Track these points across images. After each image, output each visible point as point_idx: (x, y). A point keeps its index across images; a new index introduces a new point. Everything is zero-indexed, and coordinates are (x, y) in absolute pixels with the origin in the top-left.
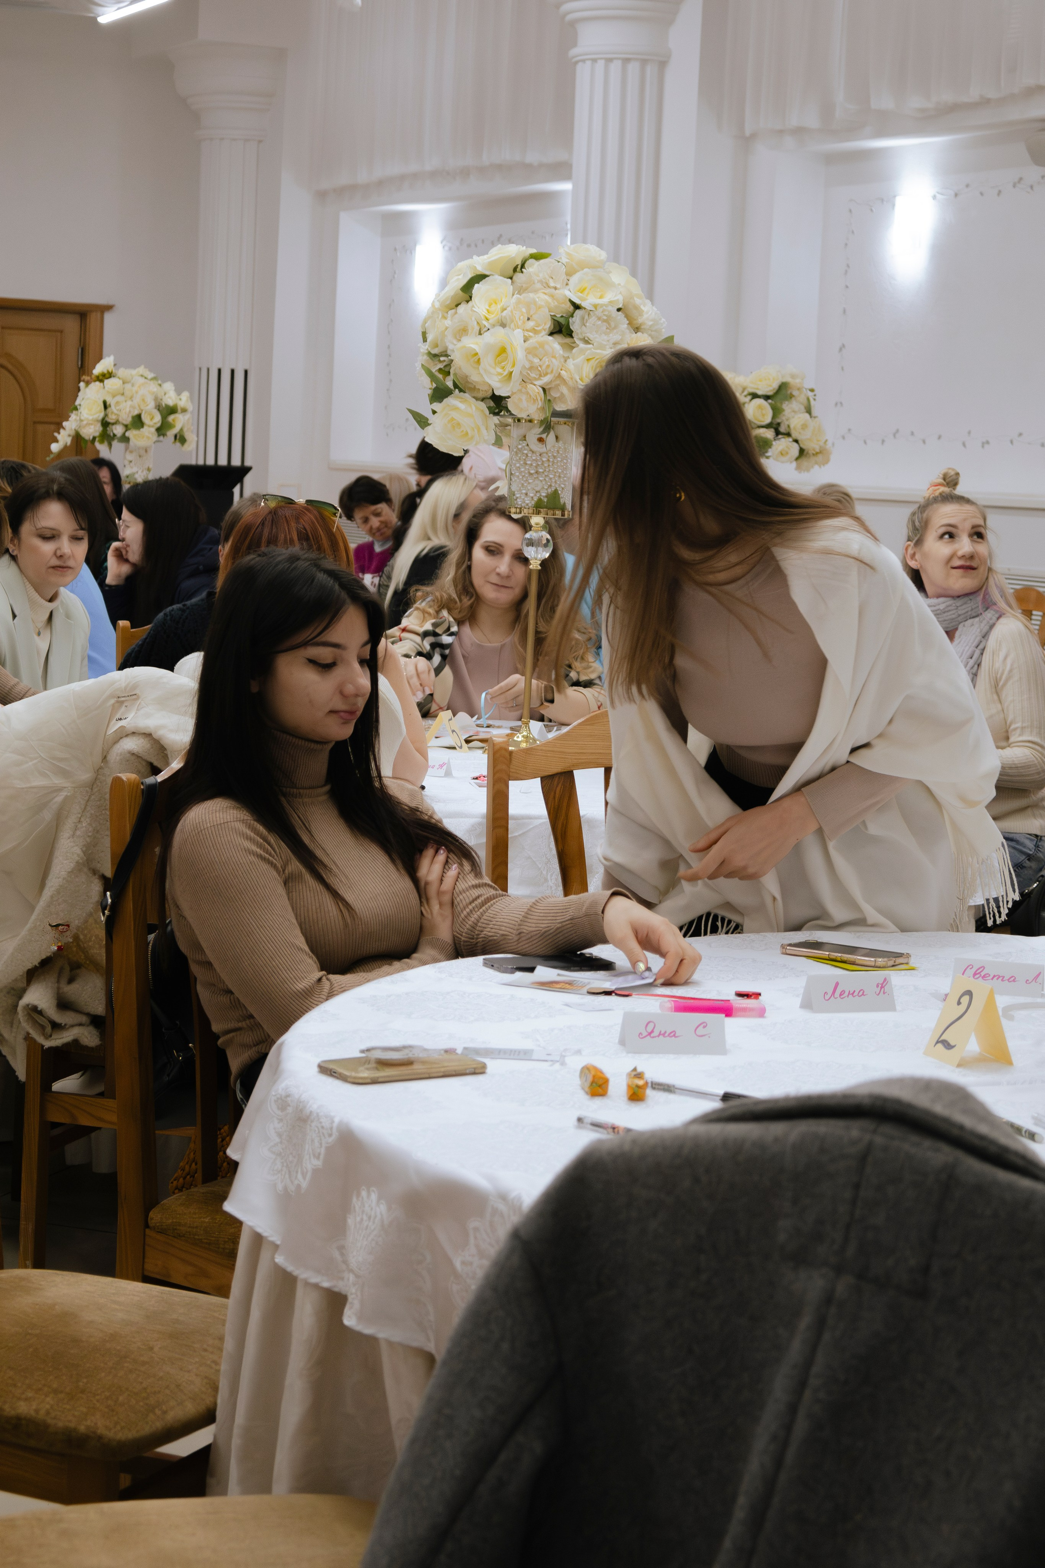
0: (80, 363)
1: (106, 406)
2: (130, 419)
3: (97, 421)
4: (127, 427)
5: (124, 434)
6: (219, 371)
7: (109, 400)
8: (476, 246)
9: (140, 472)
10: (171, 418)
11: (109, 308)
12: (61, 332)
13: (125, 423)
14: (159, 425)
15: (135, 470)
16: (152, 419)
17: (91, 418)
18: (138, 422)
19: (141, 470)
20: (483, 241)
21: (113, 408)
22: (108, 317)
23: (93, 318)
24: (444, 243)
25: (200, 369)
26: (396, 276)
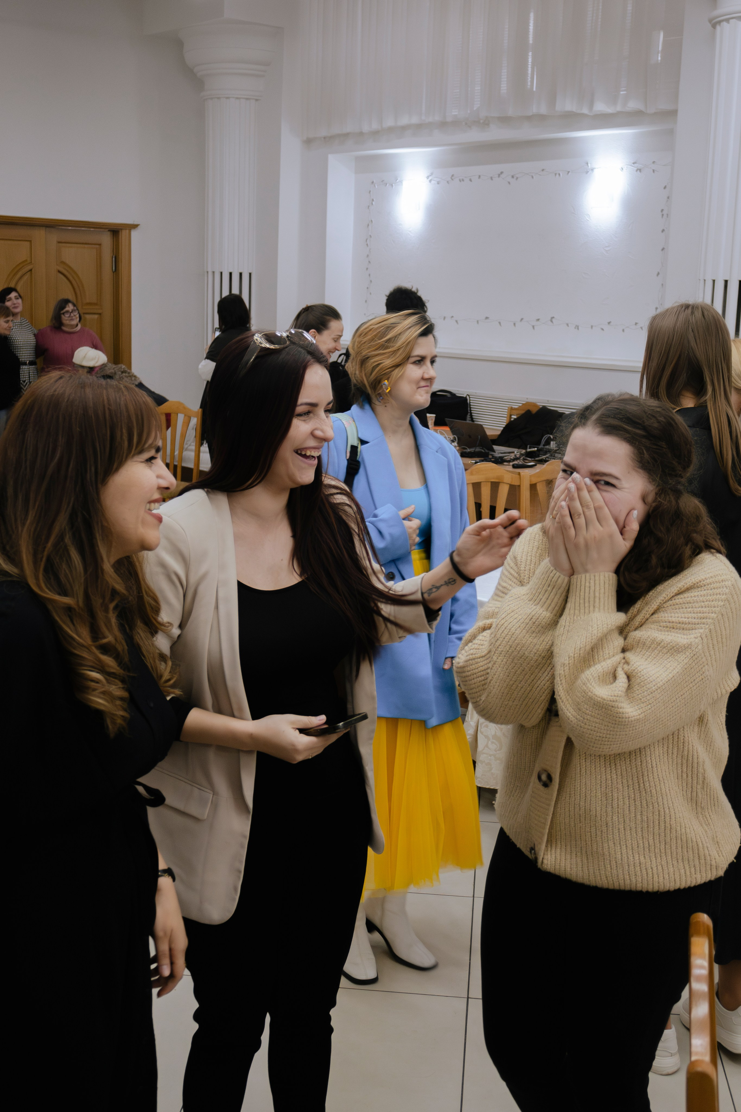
0: (114, 268)
6: (231, 274)
8: (471, 180)
11: (135, 226)
12: (100, 245)
20: (479, 177)
22: (134, 233)
23: (124, 234)
24: (430, 178)
25: (213, 272)
26: (374, 203)
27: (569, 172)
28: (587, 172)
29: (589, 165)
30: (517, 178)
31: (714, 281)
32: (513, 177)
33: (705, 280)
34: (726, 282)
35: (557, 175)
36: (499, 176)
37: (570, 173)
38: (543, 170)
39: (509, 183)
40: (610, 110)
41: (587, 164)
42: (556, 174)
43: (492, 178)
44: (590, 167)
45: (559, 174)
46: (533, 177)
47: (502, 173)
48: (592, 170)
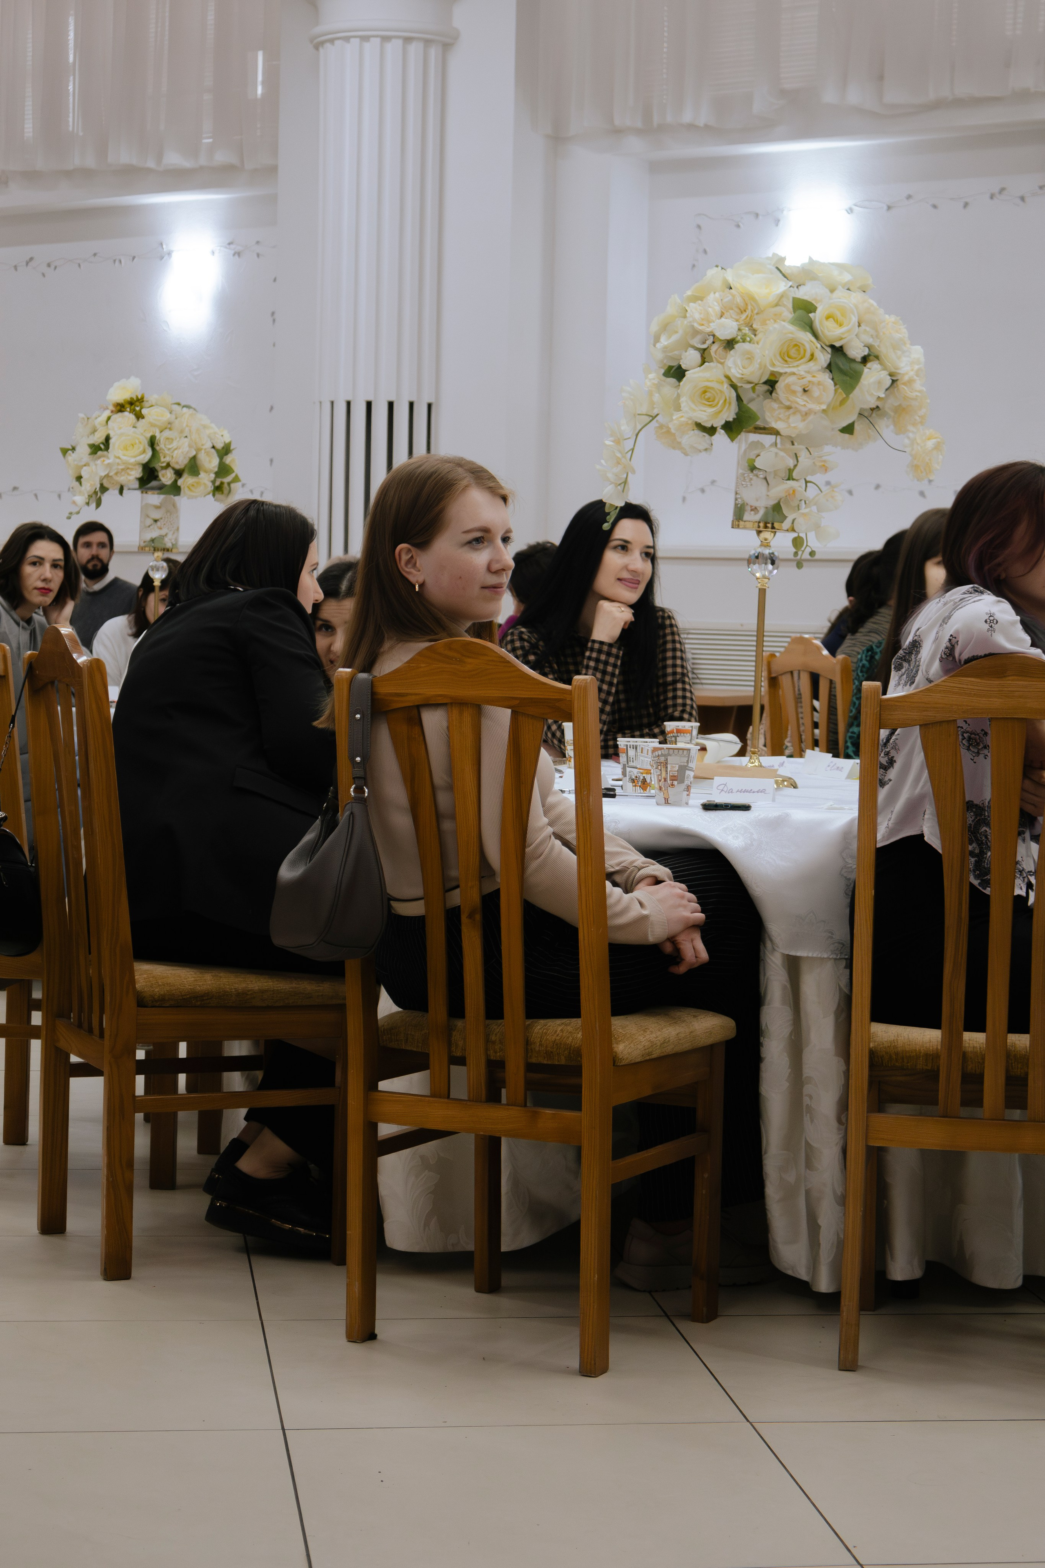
1: (152, 442)
2: (186, 461)
3: (139, 464)
4: (179, 473)
5: (176, 481)
7: (158, 435)
9: (170, 536)
10: (228, 460)
13: (177, 467)
14: (216, 470)
15: (163, 532)
16: (210, 462)
17: (132, 460)
18: (193, 467)
19: (172, 532)
21: (161, 446)
27: (134, 258)
28: (162, 258)
29: (164, 246)
30: (55, 268)
31: (332, 403)
32: (49, 265)
33: (321, 403)
34: (349, 404)
35: (117, 262)
36: (27, 264)
37: (135, 260)
38: (95, 255)
39: (44, 275)
40: (187, 164)
41: (162, 244)
42: (115, 261)
43: (16, 268)
44: (164, 250)
45: (120, 261)
46: (79, 265)
47: (31, 259)
48: (169, 254)
